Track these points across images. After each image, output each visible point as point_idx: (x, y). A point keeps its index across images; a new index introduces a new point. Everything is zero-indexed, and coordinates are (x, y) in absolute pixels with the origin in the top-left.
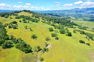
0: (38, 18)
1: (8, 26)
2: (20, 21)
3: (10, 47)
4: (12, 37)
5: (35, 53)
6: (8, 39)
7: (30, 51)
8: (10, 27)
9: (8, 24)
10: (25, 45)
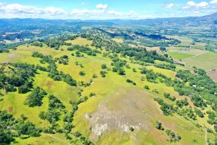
0: (100, 47)
1: (58, 61)
2: (73, 55)
3: (59, 80)
4: (62, 72)
5: (78, 87)
6: (58, 74)
7: (75, 85)
8: (60, 63)
9: (58, 59)
10: (71, 80)
